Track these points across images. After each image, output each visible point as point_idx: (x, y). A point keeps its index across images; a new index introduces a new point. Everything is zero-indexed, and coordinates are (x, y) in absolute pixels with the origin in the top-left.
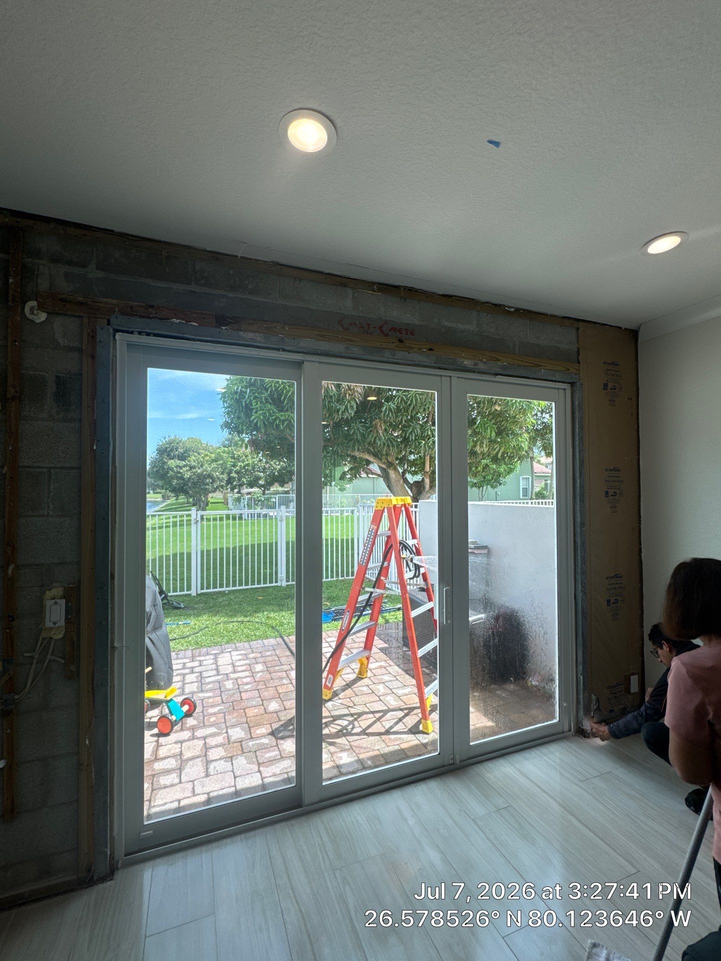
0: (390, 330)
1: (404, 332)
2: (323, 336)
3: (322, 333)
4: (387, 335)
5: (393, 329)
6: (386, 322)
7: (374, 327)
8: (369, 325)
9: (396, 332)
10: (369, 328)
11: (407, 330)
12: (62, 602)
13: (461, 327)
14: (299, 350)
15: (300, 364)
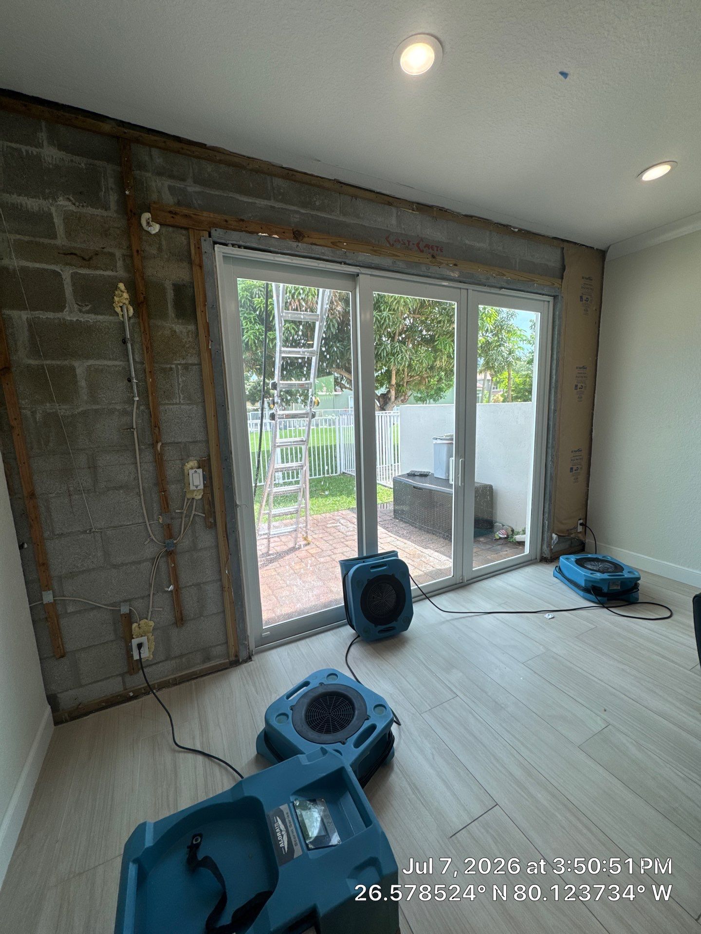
0: (425, 247)
1: (435, 249)
2: (375, 251)
3: (375, 248)
4: (422, 251)
5: (427, 246)
6: (422, 240)
7: (413, 244)
8: (409, 242)
9: (429, 249)
10: (409, 245)
11: (437, 247)
12: (200, 471)
13: (477, 245)
14: (358, 264)
15: (354, 277)
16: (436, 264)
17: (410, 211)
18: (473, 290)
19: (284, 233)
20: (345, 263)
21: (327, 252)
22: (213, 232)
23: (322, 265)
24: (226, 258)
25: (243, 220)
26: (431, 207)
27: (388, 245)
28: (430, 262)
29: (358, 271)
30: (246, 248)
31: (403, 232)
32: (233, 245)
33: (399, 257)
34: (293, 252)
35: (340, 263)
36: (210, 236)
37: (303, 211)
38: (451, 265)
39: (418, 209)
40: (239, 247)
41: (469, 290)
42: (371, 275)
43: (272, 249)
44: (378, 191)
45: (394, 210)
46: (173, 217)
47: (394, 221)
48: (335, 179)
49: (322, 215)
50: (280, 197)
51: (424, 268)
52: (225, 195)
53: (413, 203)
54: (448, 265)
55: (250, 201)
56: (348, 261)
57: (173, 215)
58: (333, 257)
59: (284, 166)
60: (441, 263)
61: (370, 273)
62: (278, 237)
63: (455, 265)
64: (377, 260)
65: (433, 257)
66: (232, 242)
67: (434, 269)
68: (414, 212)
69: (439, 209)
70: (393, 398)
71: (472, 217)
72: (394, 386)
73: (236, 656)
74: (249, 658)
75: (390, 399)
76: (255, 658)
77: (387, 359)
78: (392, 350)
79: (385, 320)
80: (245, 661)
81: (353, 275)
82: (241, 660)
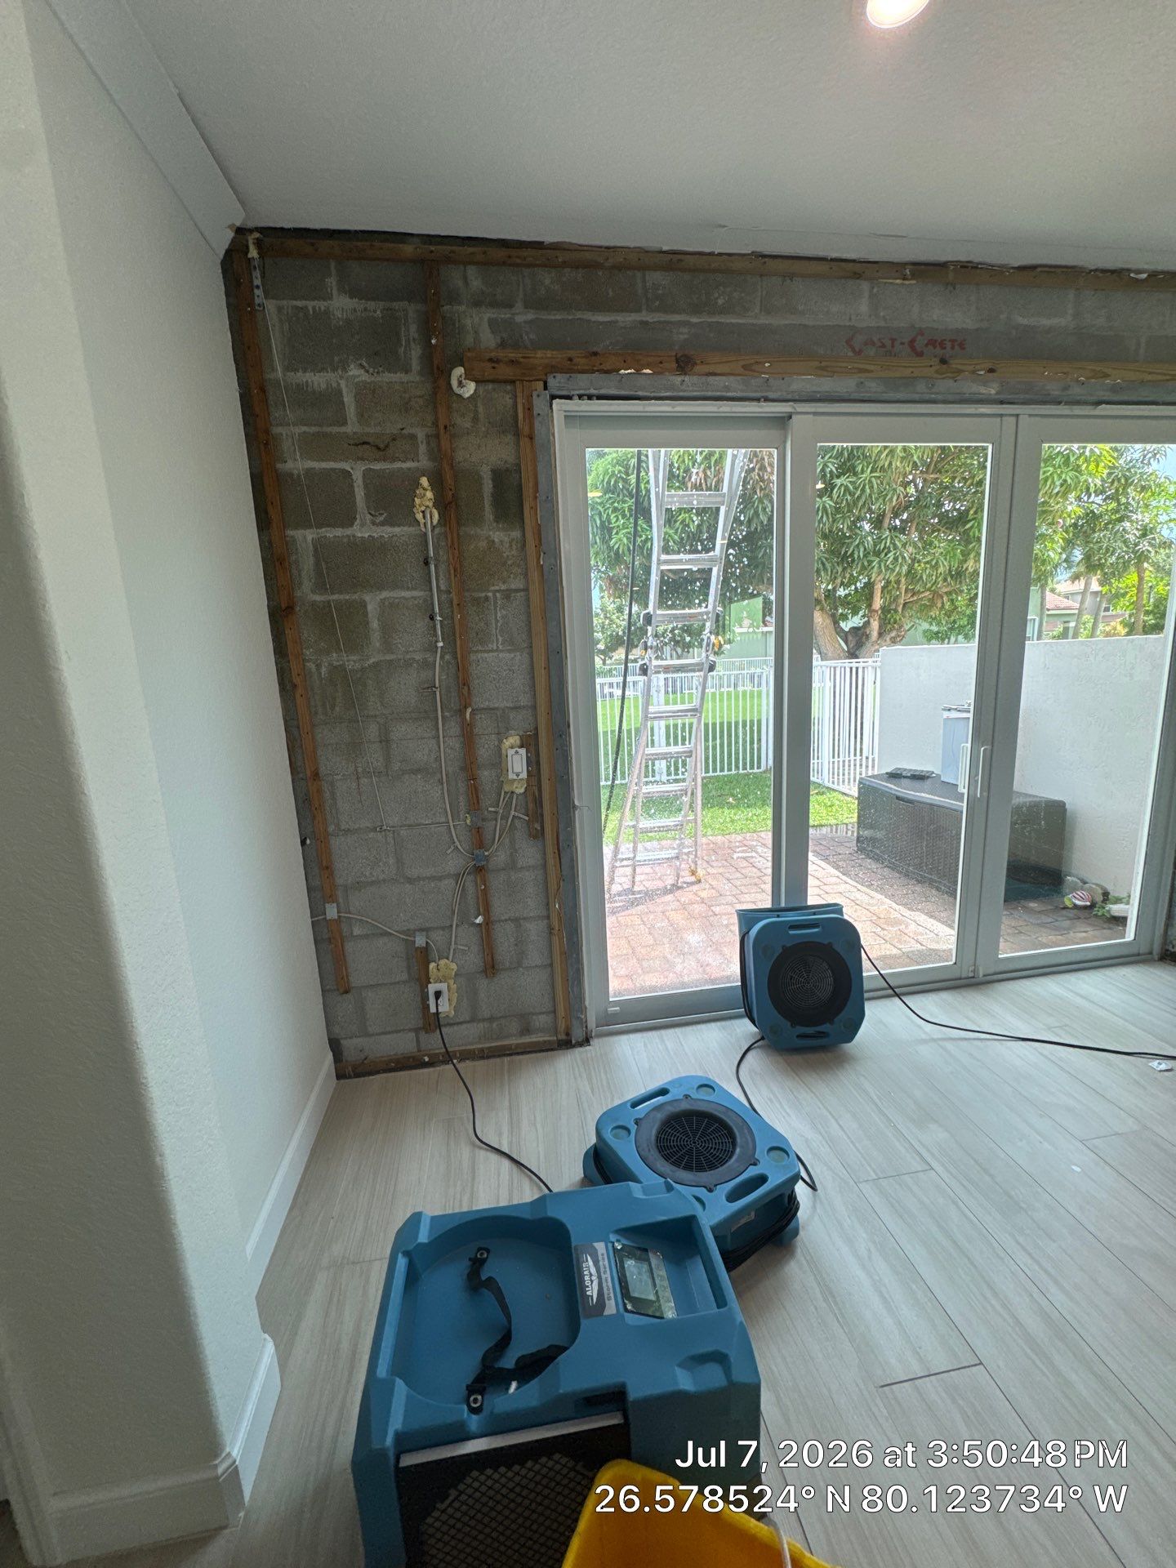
1: (949, 345)
2: (823, 369)
3: (824, 364)
4: (920, 354)
5: (932, 343)
6: (921, 332)
7: (902, 344)
8: (893, 340)
9: (935, 348)
10: (893, 346)
11: (953, 341)
12: (523, 751)
13: (1046, 322)
14: (789, 397)
15: (783, 421)
16: (949, 375)
17: (898, 281)
18: (1030, 415)
19: (661, 363)
20: (767, 400)
21: (734, 385)
22: (551, 382)
23: (726, 408)
24: (569, 418)
25: (595, 354)
26: (943, 265)
27: (850, 354)
28: (937, 372)
29: (789, 409)
30: (600, 397)
31: (882, 324)
32: (580, 397)
33: (872, 371)
34: (675, 394)
35: (758, 400)
36: (546, 388)
37: (694, 320)
38: (982, 373)
39: (913, 276)
40: (590, 397)
41: (1021, 417)
42: (815, 414)
43: (640, 393)
44: (835, 255)
45: (865, 286)
46: (494, 368)
47: (864, 307)
48: (753, 252)
49: (728, 321)
50: (657, 303)
51: (921, 387)
52: (570, 318)
53: (904, 265)
54: (974, 372)
55: (607, 319)
56: (771, 395)
57: (493, 365)
58: (742, 391)
59: (665, 248)
60: (960, 371)
61: (813, 410)
62: (650, 372)
63: (991, 371)
64: (827, 385)
65: (943, 361)
66: (577, 392)
67: (945, 385)
68: (907, 282)
69: (962, 267)
70: (875, 634)
71: (1033, 268)
72: (877, 611)
73: (568, 1034)
74: (586, 1041)
75: (868, 637)
76: (595, 1042)
77: (866, 564)
78: (875, 546)
79: (863, 490)
80: (581, 1044)
81: (783, 418)
82: (573, 1042)
